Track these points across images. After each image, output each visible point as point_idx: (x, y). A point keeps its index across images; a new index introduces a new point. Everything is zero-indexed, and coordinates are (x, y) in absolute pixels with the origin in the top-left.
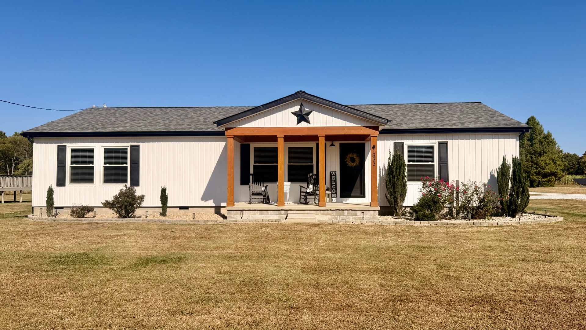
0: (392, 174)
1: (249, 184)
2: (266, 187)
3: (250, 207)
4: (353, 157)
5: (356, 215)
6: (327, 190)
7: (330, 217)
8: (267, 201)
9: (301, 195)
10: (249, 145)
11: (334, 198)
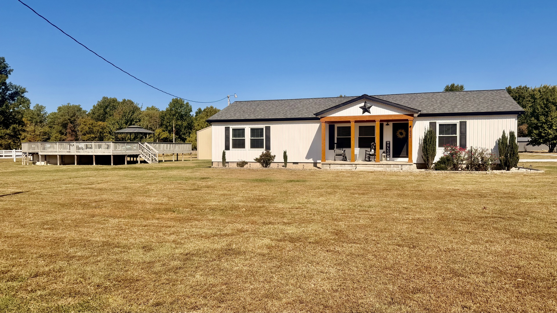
0: (426, 143)
1: (334, 149)
2: (344, 151)
3: (335, 162)
4: (402, 132)
5: (399, 167)
6: (384, 152)
7: (382, 168)
8: (345, 159)
9: (366, 156)
10: (334, 125)
11: (388, 158)
